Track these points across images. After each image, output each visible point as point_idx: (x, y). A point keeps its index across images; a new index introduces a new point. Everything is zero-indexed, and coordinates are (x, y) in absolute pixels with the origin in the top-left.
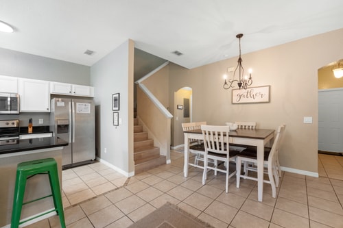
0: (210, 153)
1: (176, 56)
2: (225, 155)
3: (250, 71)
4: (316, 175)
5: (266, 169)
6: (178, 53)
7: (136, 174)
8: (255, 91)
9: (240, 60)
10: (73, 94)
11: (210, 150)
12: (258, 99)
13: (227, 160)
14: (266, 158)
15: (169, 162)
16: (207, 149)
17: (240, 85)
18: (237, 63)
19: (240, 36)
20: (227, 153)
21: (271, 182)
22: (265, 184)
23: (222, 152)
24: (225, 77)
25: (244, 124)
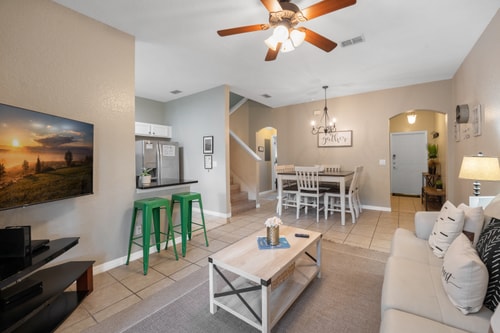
0: (302, 191)
1: (264, 98)
2: (315, 192)
3: (334, 120)
4: (389, 210)
5: (347, 200)
6: (267, 96)
7: (233, 215)
8: (339, 135)
9: (326, 109)
10: (152, 135)
11: (302, 188)
12: (342, 143)
13: (317, 195)
14: (347, 192)
15: (258, 206)
16: (300, 188)
17: (326, 131)
18: (323, 111)
19: (325, 87)
20: (317, 189)
21: (351, 211)
22: (346, 213)
23: (313, 189)
24: (313, 123)
25: (329, 167)
